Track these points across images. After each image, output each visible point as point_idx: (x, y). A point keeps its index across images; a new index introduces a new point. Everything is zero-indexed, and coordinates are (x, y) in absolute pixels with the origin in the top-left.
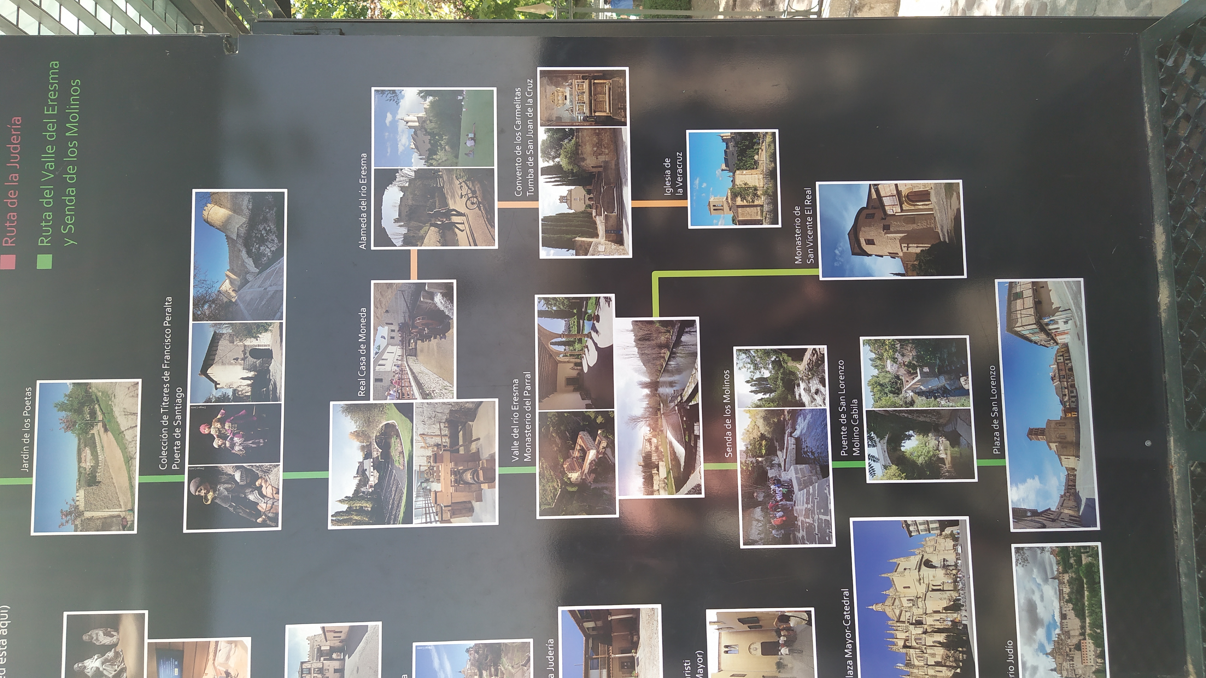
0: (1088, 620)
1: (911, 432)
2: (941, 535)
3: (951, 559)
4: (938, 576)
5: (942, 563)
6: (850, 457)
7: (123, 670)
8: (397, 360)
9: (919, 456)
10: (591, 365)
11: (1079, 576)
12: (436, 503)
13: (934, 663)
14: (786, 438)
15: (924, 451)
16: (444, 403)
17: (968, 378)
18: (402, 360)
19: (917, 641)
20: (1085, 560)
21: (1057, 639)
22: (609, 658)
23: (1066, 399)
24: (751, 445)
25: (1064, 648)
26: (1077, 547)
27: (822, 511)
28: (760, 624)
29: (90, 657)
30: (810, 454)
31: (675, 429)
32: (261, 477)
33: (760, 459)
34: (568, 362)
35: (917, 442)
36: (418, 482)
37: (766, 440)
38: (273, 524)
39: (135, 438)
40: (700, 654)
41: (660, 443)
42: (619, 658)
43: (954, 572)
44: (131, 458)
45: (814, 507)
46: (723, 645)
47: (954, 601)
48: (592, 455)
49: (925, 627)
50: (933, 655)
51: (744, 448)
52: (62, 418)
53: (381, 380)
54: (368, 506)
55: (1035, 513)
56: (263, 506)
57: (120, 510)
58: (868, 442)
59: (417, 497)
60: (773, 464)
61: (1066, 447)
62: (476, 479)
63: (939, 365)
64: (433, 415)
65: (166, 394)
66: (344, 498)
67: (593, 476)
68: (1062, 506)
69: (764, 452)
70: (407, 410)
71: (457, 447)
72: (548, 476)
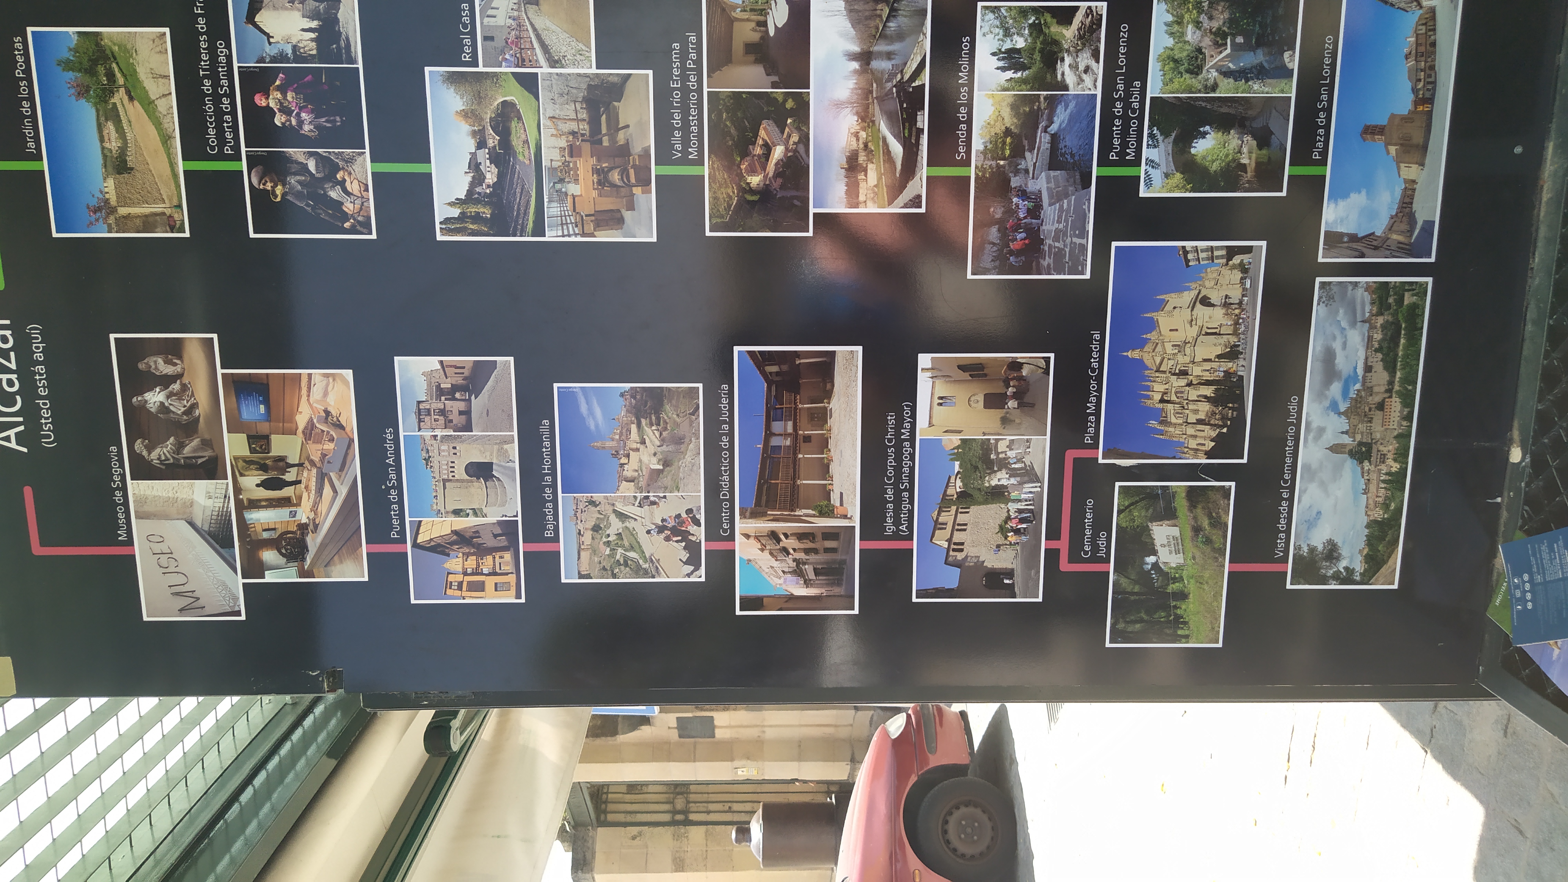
0: (1398, 374)
1: (1207, 128)
2: (1227, 264)
3: (1236, 294)
4: (1216, 317)
5: (1223, 301)
6: (1122, 162)
7: (194, 406)
8: (512, 9)
9: (1213, 161)
10: (780, 26)
11: (1397, 319)
12: (574, 210)
13: (1195, 421)
14: (1039, 134)
15: (1221, 154)
16: (579, 75)
17: (1294, 52)
18: (518, 10)
19: (1178, 395)
20: (1408, 299)
21: (1355, 396)
22: (796, 409)
23: (1420, 85)
24: (991, 143)
25: (1363, 407)
26: (1401, 282)
27: (1077, 232)
28: (986, 371)
29: (151, 389)
30: (1069, 157)
31: (891, 118)
32: (343, 168)
33: (1002, 163)
34: (748, 20)
35: (1213, 142)
36: (549, 183)
37: (1012, 137)
38: (365, 231)
39: (171, 109)
40: (907, 406)
41: (870, 138)
42: (808, 408)
43: (1237, 312)
44: (170, 137)
45: (1066, 227)
46: (936, 396)
47: (1231, 348)
48: (778, 152)
49: (1191, 378)
50: (1196, 411)
51: (981, 148)
52: (70, 81)
53: (492, 39)
54: (486, 211)
55: (1353, 238)
56: (349, 207)
57: (163, 205)
58: (1148, 142)
59: (550, 201)
60: (1019, 169)
61: (1409, 152)
62: (625, 180)
63: (1258, 34)
64: (566, 92)
65: (204, 49)
66: (454, 200)
67: (780, 181)
68: (1390, 230)
69: (1008, 152)
70: (529, 83)
71: (600, 137)
72: (720, 180)
